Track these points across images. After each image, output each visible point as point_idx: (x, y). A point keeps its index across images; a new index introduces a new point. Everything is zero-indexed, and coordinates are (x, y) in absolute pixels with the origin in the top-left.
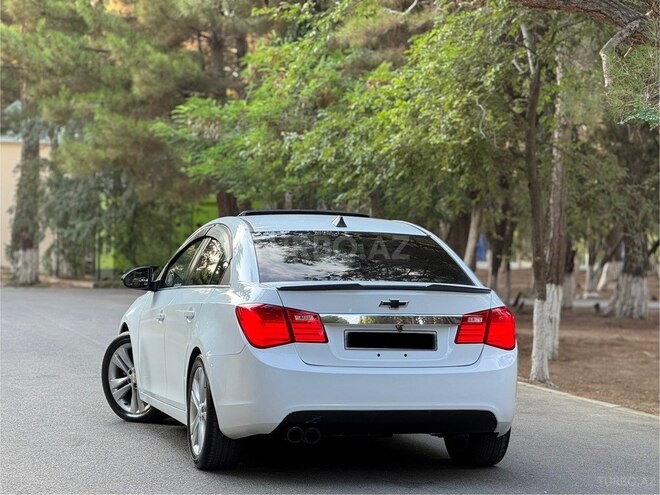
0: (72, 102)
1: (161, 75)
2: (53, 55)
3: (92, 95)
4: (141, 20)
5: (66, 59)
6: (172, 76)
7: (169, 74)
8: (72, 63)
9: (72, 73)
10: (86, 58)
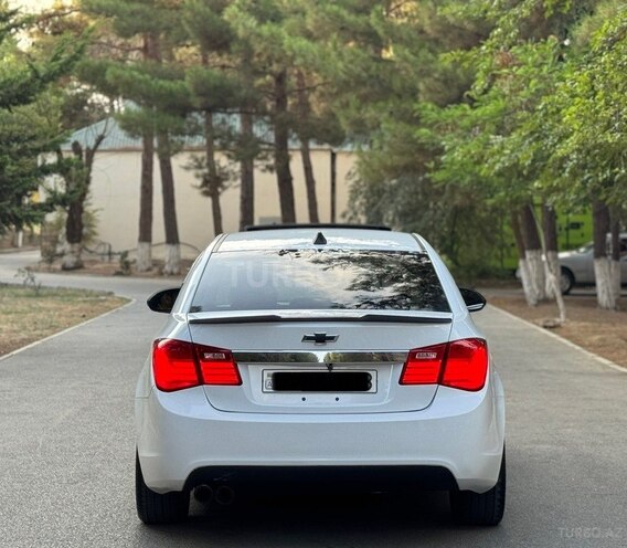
0: (362, 112)
1: (445, 82)
2: (346, 67)
3: (381, 104)
4: (427, 29)
5: (358, 70)
6: (455, 84)
7: (452, 80)
8: (364, 74)
9: (364, 83)
10: (378, 69)
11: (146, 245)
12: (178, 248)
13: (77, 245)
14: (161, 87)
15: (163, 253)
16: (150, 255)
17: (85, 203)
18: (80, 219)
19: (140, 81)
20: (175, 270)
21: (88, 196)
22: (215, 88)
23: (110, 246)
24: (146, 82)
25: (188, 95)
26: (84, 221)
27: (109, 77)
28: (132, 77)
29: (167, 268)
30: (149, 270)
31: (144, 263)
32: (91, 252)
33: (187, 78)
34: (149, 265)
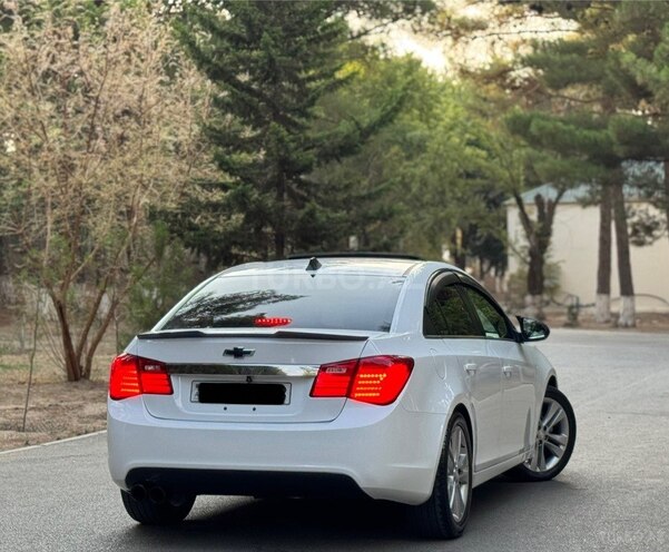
11: (604, 297)
12: (633, 300)
13: (538, 297)
14: (585, 137)
15: (619, 305)
16: (608, 308)
17: (545, 255)
18: (540, 271)
19: (564, 132)
20: (630, 323)
21: (549, 248)
22: (639, 135)
23: (578, 299)
24: (570, 133)
25: (611, 144)
26: (545, 273)
27: (533, 129)
28: (556, 128)
29: (621, 320)
30: (607, 322)
31: (603, 315)
32: (559, 304)
33: (610, 128)
34: (607, 317)
